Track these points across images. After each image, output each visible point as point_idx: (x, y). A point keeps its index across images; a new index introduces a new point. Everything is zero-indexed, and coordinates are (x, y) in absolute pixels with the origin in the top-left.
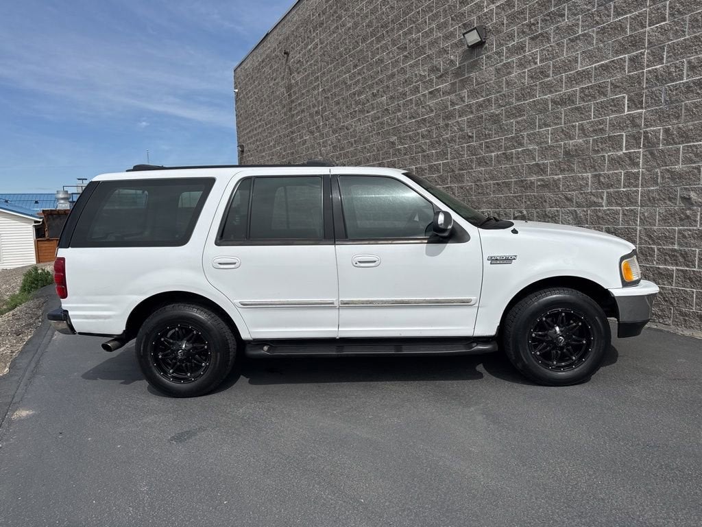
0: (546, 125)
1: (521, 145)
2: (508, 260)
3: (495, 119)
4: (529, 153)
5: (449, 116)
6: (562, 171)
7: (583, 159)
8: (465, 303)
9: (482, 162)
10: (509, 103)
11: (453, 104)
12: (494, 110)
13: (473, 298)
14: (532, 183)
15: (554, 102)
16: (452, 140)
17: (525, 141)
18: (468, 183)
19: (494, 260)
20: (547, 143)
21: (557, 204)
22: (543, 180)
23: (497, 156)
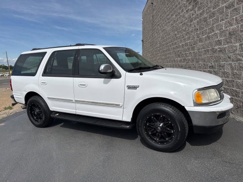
0: (223, 20)
1: (213, 31)
2: (135, 88)
3: (205, 20)
4: (216, 35)
5: (191, 21)
6: (228, 43)
7: (236, 36)
8: (117, 106)
9: (201, 40)
10: (210, 11)
11: (193, 15)
12: (205, 15)
13: (121, 104)
14: (216, 50)
15: (226, 7)
16: (192, 32)
17: (215, 29)
18: (196, 51)
19: (129, 87)
20: (222, 29)
21: (225, 60)
22: (220, 48)
23: (205, 37)
